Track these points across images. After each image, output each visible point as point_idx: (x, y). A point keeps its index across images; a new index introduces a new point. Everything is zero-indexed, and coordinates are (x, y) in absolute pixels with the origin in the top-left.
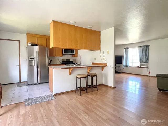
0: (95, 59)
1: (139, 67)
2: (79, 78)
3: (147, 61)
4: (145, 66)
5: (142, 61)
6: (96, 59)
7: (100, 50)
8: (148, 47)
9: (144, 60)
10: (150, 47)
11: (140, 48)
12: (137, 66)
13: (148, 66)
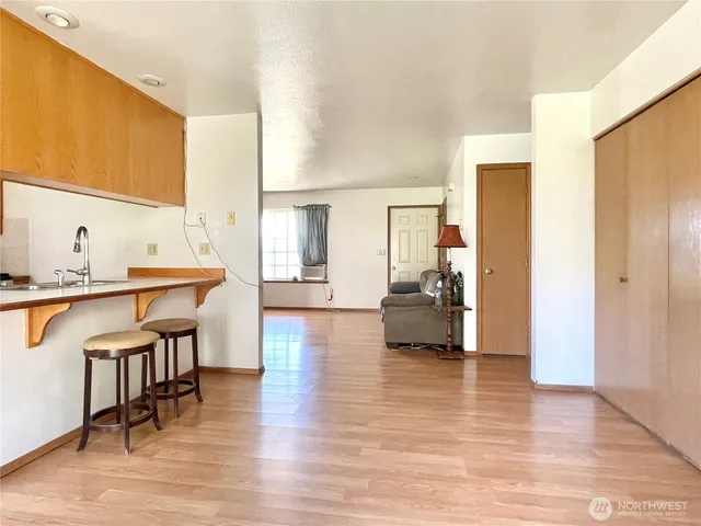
0: (153, 249)
1: (300, 279)
2: (113, 354)
3: (323, 261)
4: (317, 276)
5: (309, 257)
6: (159, 249)
7: (183, 204)
8: (325, 209)
9: (314, 255)
10: (332, 212)
11: (301, 212)
12: (291, 278)
13: (326, 277)
